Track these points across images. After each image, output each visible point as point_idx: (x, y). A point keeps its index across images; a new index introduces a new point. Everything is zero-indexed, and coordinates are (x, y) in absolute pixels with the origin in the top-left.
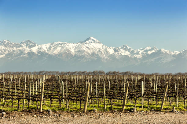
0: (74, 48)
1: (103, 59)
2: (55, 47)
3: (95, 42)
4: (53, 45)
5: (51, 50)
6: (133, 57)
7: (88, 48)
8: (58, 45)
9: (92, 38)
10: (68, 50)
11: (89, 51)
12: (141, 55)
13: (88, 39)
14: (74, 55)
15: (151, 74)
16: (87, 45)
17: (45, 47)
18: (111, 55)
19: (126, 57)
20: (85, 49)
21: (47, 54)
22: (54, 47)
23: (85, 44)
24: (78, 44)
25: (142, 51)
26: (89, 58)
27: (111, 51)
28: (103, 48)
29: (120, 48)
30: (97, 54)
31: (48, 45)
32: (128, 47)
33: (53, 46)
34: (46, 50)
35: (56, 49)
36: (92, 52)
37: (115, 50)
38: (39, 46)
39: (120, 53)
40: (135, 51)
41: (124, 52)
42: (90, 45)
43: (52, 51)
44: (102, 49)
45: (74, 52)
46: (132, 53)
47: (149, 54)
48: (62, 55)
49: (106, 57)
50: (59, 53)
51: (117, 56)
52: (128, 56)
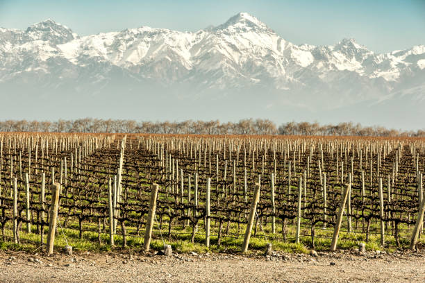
0: (189, 48)
1: (281, 81)
2: (131, 43)
3: (254, 30)
4: (127, 37)
5: (120, 52)
6: (371, 77)
7: (233, 46)
8: (140, 35)
9: (246, 16)
10: (173, 52)
11: (236, 56)
12: (396, 70)
13: (234, 19)
14: (189, 69)
15: (416, 132)
16: (230, 39)
17: (99, 44)
18: (305, 69)
19: (351, 75)
20: (222, 51)
21: (107, 64)
22: (128, 44)
23: (225, 33)
24: (202, 36)
25: (400, 59)
26: (235, 79)
27: (304, 58)
28: (279, 49)
29: (331, 48)
30: (262, 68)
31: (110, 38)
32: (357, 46)
33: (127, 41)
34: (104, 50)
35: (136, 49)
36: (245, 59)
37: (318, 56)
38: (84, 39)
39: (333, 65)
40: (378, 57)
41: (345, 61)
42: (239, 38)
43: (122, 55)
44: (277, 52)
45: (190, 60)
46: (369, 63)
47: (422, 68)
48: (152, 68)
49: (288, 77)
50: (143, 61)
51: (321, 74)
52: (358, 74)
